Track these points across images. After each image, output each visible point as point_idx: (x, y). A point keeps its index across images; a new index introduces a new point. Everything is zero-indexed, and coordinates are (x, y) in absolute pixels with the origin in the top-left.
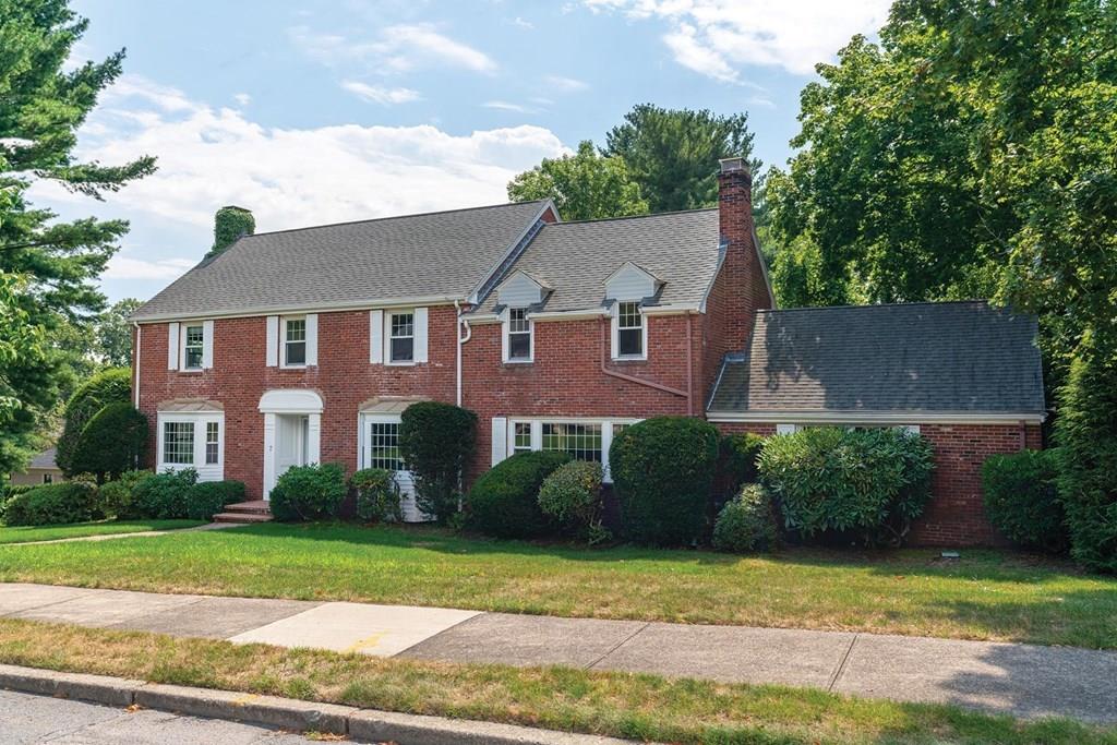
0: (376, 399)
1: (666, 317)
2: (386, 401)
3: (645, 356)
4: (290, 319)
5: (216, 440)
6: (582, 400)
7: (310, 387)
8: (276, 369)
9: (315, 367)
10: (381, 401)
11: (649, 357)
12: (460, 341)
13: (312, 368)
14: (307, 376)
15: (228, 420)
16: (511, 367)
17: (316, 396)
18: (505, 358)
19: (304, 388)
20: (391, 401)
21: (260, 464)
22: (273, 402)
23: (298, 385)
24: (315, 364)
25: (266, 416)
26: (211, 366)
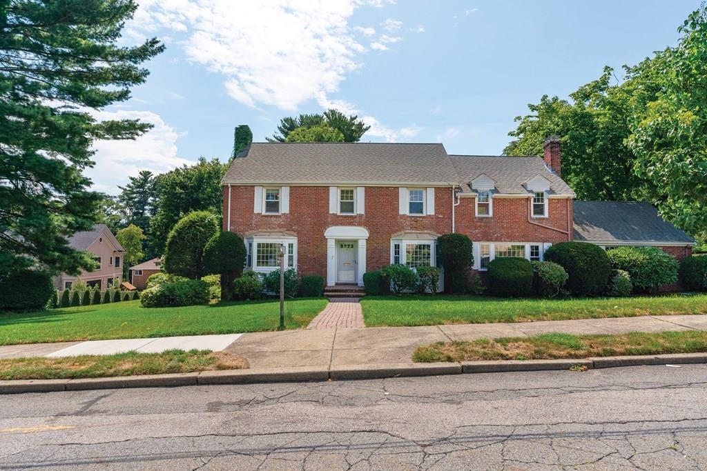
0: (402, 232)
1: (558, 199)
2: (408, 233)
3: (546, 215)
4: (343, 189)
5: (292, 253)
6: (517, 234)
7: (359, 224)
8: (335, 215)
9: (362, 215)
10: (406, 233)
11: (549, 216)
12: (454, 205)
13: (361, 216)
14: (357, 219)
15: (300, 242)
16: (481, 219)
17: (365, 230)
18: (477, 215)
19: (355, 225)
20: (411, 233)
21: (325, 266)
22: (334, 233)
23: (350, 224)
24: (363, 213)
25: (328, 240)
26: (287, 212)
